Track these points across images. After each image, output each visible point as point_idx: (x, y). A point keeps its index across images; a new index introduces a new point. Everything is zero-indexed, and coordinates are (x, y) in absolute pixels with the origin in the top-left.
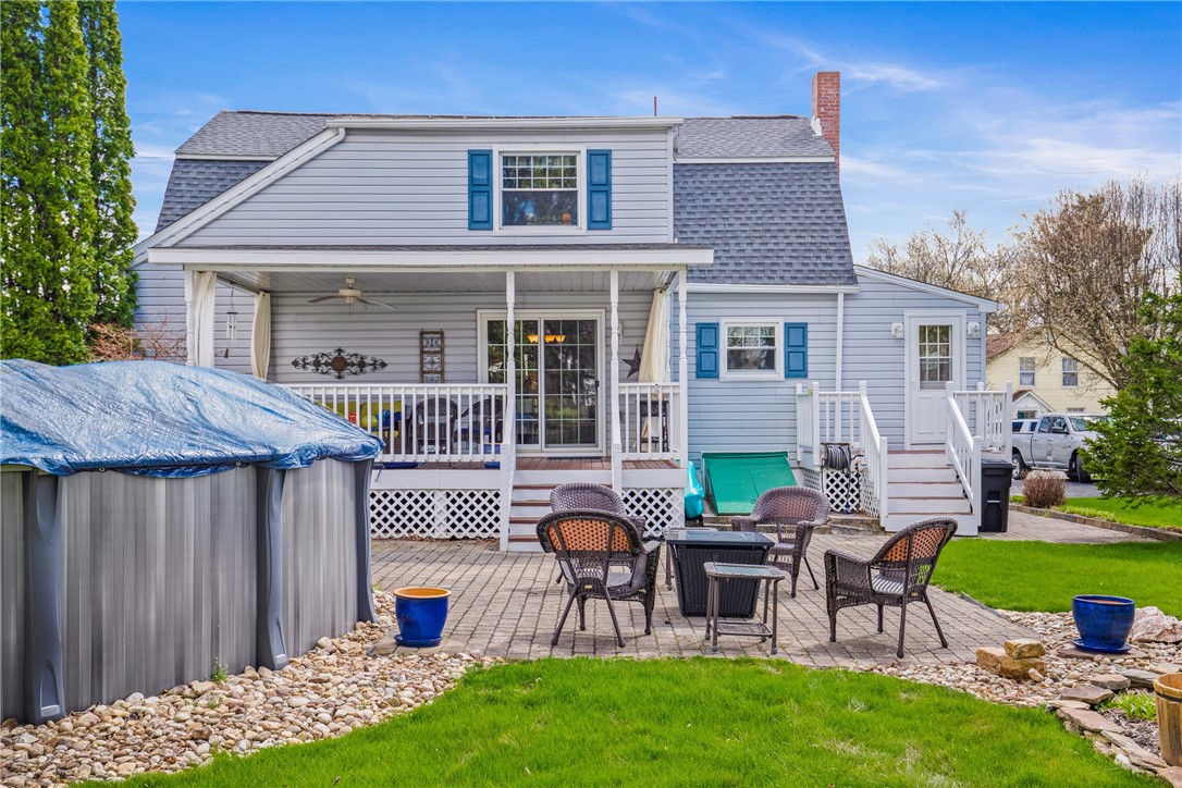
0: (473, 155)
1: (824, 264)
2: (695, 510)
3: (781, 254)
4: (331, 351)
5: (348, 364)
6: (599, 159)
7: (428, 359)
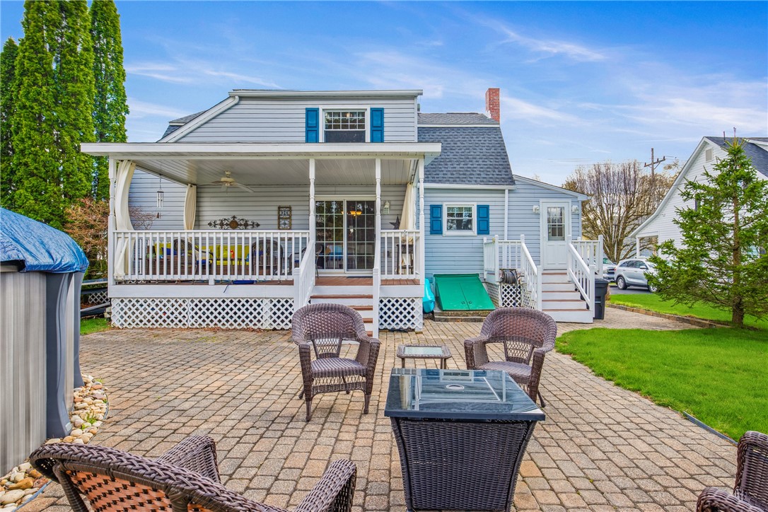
0: (308, 111)
1: (497, 175)
2: (429, 308)
3: (475, 169)
4: (230, 217)
5: (238, 225)
6: (378, 114)
7: (282, 222)
